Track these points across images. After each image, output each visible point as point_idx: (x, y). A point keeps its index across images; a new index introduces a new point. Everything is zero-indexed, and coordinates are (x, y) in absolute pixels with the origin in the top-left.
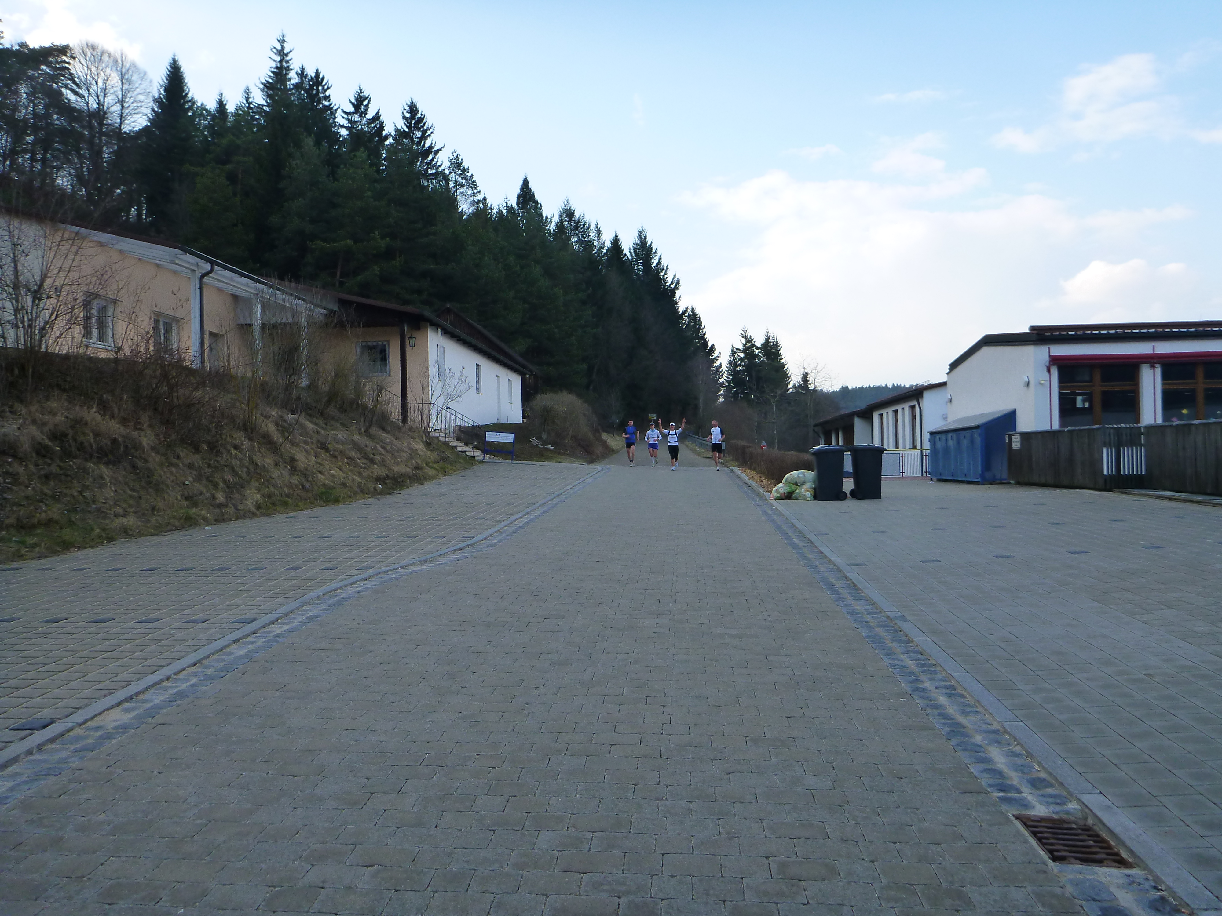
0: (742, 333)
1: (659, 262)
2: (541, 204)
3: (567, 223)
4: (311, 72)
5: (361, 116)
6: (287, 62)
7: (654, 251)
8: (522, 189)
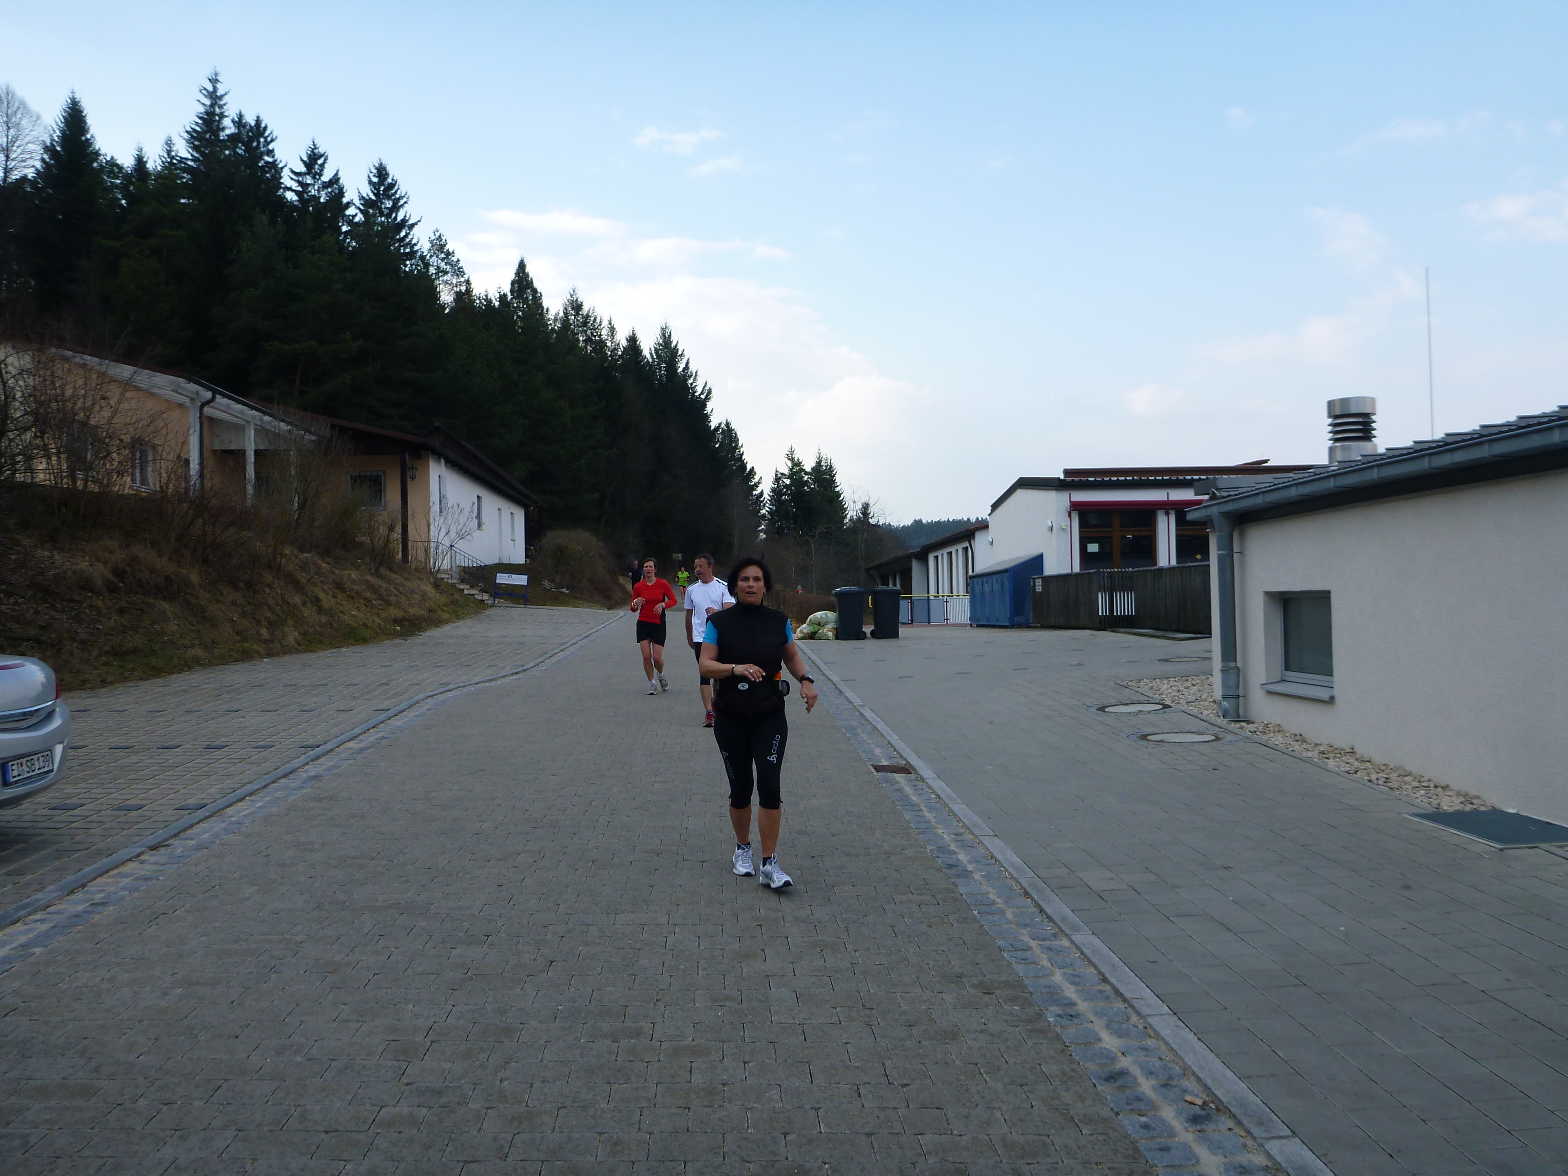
0: (788, 455)
1: (687, 367)
2: (541, 293)
3: (573, 317)
4: (250, 120)
5: (314, 178)
6: (221, 107)
7: (680, 353)
8: (517, 274)
